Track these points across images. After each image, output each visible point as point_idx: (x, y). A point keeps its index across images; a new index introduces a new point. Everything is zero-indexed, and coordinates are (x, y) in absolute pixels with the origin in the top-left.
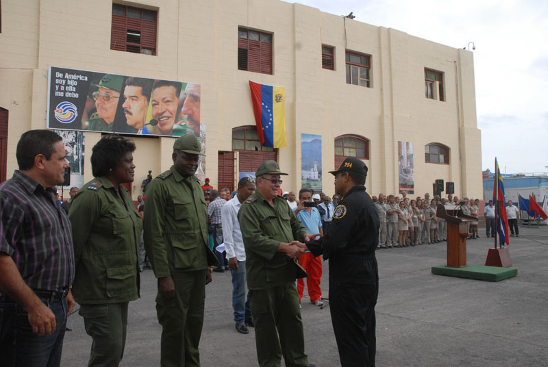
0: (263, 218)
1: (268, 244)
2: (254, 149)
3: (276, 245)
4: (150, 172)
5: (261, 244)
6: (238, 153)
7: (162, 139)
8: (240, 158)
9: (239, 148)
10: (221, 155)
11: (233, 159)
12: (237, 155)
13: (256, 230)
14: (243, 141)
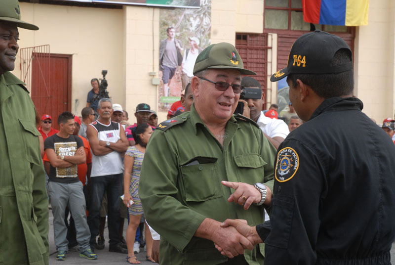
0: (185, 158)
1: (178, 218)
2: (307, 28)
3: (195, 222)
4: (104, 73)
5: (163, 217)
6: (275, 36)
7: (129, 10)
8: (278, 47)
9: (277, 27)
10: (242, 42)
11: (265, 49)
12: (273, 40)
13: (162, 185)
14: (286, 12)
